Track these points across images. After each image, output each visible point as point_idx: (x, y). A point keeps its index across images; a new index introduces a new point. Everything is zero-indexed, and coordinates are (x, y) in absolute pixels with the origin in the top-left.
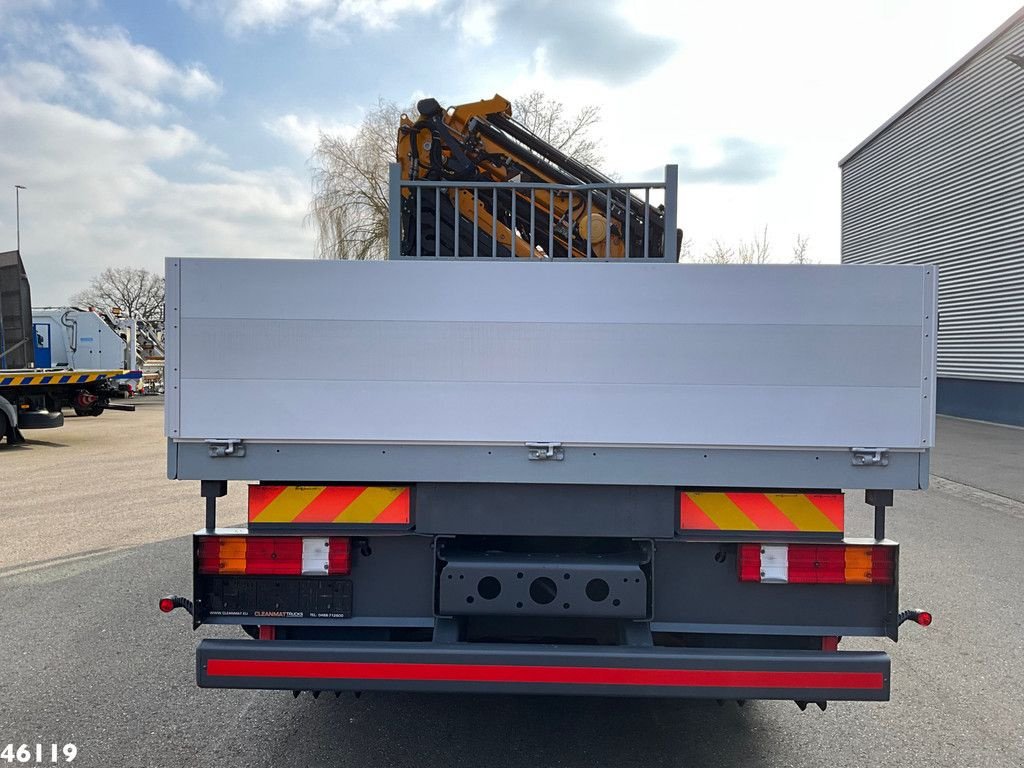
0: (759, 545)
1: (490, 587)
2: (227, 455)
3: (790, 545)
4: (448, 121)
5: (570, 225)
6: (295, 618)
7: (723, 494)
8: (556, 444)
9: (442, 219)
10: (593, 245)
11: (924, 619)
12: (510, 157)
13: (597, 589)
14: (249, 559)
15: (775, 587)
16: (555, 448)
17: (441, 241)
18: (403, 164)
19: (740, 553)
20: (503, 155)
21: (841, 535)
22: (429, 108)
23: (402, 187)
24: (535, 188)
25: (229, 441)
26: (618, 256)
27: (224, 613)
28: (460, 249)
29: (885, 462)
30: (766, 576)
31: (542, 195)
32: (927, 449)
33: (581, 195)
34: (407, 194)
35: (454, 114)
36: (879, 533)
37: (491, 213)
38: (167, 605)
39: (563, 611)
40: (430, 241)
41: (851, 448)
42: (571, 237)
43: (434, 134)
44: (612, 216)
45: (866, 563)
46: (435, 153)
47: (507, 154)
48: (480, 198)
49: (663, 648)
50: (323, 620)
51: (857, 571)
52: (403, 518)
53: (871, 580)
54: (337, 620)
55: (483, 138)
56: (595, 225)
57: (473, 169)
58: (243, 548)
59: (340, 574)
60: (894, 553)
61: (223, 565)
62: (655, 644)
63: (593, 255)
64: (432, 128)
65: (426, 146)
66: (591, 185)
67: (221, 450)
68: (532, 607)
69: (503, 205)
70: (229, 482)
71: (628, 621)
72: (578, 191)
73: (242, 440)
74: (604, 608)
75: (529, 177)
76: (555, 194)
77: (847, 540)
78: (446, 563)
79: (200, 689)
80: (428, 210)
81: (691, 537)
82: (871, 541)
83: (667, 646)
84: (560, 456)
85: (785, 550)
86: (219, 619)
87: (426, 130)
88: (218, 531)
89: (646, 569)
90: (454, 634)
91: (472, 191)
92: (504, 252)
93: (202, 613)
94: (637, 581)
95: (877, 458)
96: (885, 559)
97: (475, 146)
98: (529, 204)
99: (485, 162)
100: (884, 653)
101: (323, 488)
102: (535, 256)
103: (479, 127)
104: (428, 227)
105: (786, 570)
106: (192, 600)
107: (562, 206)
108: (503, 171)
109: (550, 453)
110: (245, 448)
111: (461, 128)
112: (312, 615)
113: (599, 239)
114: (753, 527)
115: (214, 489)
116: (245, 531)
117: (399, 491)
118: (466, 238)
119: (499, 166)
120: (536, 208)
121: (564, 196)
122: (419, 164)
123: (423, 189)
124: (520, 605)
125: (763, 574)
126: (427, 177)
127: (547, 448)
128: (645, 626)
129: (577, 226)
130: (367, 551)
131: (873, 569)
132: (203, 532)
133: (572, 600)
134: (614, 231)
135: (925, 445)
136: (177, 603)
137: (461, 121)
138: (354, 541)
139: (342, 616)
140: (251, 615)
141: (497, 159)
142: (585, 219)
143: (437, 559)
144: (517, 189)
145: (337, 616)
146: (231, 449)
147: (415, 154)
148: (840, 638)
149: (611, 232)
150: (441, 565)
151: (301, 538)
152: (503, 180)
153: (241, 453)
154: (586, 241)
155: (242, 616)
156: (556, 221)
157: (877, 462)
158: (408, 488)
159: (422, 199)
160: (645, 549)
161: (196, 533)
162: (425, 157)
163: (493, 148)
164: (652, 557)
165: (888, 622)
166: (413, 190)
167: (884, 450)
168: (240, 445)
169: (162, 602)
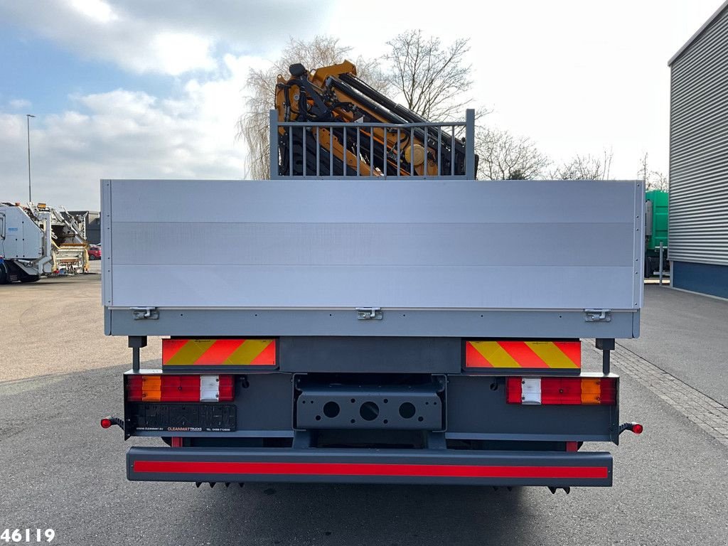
0: (521, 378)
1: (332, 409)
2: (146, 318)
3: (542, 378)
4: (311, 79)
5: (398, 153)
6: (196, 432)
7: (495, 342)
8: (377, 309)
9: (307, 149)
10: (415, 167)
11: (638, 429)
12: (356, 104)
13: (407, 410)
14: (163, 390)
15: (533, 407)
16: (376, 311)
17: (307, 166)
18: (279, 110)
19: (508, 383)
20: (351, 103)
21: (579, 371)
22: (298, 70)
23: (279, 126)
24: (373, 127)
25: (147, 309)
26: (432, 175)
27: (146, 428)
28: (320, 170)
29: (609, 319)
30: (526, 399)
31: (379, 132)
32: (639, 310)
33: (406, 131)
34: (283, 131)
35: (316, 74)
36: (606, 369)
37: (343, 145)
38: (106, 424)
39: (384, 426)
40: (300, 165)
41: (584, 309)
42: (399, 161)
43: (301, 89)
44: (428, 146)
45: (596, 390)
46: (302, 102)
47: (353, 102)
48: (334, 133)
49: (453, 450)
50: (216, 433)
51: (591, 396)
52: (271, 361)
53: (599, 402)
54: (226, 433)
55: (336, 91)
56: (416, 152)
57: (329, 113)
58: (159, 383)
59: (226, 400)
60: (616, 383)
61: (145, 395)
62: (448, 447)
63: (415, 174)
64: (300, 85)
65: (296, 97)
66: (414, 124)
67: (141, 315)
68: (362, 423)
69: (351, 138)
70: (148, 337)
71: (430, 431)
72: (404, 128)
73: (156, 308)
74: (412, 423)
75: (369, 119)
76: (388, 131)
77: (583, 374)
78: (301, 392)
79: (128, 481)
80: (298, 143)
81: (473, 373)
82: (601, 375)
83: (456, 449)
84: (380, 317)
85: (539, 381)
86: (144, 432)
87: (295, 86)
88: (142, 371)
89: (441, 395)
90: (306, 442)
91: (329, 129)
92: (352, 172)
93: (131, 429)
94: (435, 403)
95: (603, 316)
96: (609, 387)
97: (331, 97)
98: (370, 138)
99: (337, 108)
100: (608, 453)
101: (215, 341)
102: (374, 175)
103: (333, 83)
104: (297, 155)
105: (540, 395)
106: (123, 420)
107: (393, 139)
108: (350, 114)
109: (373, 315)
110: (158, 314)
111: (320, 84)
112: (208, 429)
113: (420, 162)
114: (516, 365)
115: (138, 342)
116: (160, 371)
117: (268, 342)
118: (325, 162)
119: (348, 111)
120: (374, 141)
121: (394, 132)
122: (291, 110)
123: (294, 128)
124: (353, 421)
125: (524, 398)
126: (296, 120)
127: (370, 311)
128: (442, 435)
129: (404, 153)
130: (246, 385)
131: (602, 394)
132: (131, 372)
133: (389, 417)
134: (430, 157)
135: (636, 307)
136: (113, 422)
137: (320, 79)
138: (236, 378)
139: (229, 430)
140: (165, 430)
141: (346, 106)
142: (409, 148)
143: (295, 390)
144: (361, 127)
145: (226, 430)
146: (148, 314)
147: (288, 104)
148: (582, 443)
149: (428, 157)
150: (297, 394)
151: (199, 376)
152: (351, 120)
153: (156, 316)
154: (410, 164)
155: (159, 430)
156: (388, 150)
157: (602, 319)
158: (274, 340)
159: (293, 135)
160: (441, 382)
161: (126, 373)
162: (295, 105)
163: (343, 98)
164: (445, 387)
165: (612, 431)
166: (287, 128)
167: (608, 310)
168: (155, 311)
169: (102, 421)
